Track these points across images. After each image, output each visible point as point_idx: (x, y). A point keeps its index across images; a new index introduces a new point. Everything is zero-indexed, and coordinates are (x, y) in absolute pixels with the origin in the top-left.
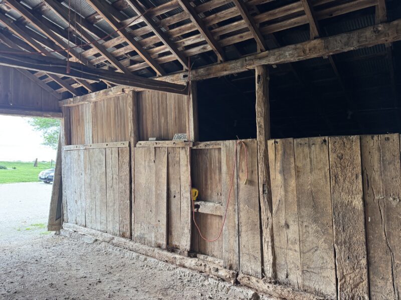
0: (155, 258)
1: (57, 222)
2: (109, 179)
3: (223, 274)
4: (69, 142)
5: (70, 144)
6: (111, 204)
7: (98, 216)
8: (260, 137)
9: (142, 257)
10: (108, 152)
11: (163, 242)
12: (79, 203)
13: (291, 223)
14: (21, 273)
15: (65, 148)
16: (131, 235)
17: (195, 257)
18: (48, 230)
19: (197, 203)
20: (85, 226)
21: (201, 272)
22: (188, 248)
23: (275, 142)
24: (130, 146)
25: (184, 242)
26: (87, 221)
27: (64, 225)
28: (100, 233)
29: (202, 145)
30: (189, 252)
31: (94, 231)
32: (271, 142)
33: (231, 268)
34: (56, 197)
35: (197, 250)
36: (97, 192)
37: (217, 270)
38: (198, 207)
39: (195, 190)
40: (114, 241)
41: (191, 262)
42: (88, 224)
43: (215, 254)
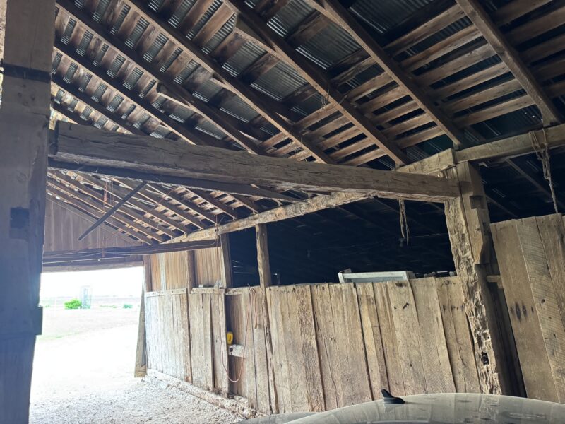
0: (205, 400)
1: (143, 368)
2: (175, 325)
3: (247, 413)
4: (150, 289)
5: (151, 290)
6: (178, 349)
7: (170, 361)
8: (262, 285)
9: (197, 400)
10: (174, 298)
11: (210, 385)
12: (157, 348)
13: (283, 362)
14: (95, 411)
15: (147, 294)
16: (192, 379)
17: (233, 398)
18: (135, 376)
19: (231, 347)
20: (162, 372)
21: (234, 412)
22: (227, 390)
23: (270, 290)
24: (187, 293)
25: (224, 385)
26: (164, 366)
27: (149, 371)
28: (172, 377)
29: (232, 292)
30: (228, 394)
31: (167, 377)
32: (268, 289)
33: (252, 408)
34: (142, 343)
35: (236, 392)
36: (169, 337)
37: (243, 409)
38: (231, 350)
39: (230, 335)
40: (180, 386)
41: (227, 402)
42: (164, 369)
43: (247, 395)
